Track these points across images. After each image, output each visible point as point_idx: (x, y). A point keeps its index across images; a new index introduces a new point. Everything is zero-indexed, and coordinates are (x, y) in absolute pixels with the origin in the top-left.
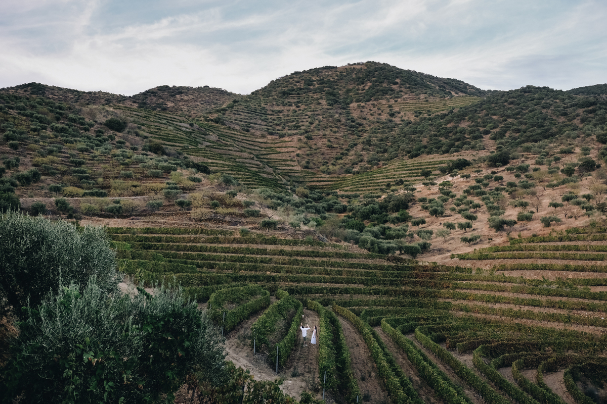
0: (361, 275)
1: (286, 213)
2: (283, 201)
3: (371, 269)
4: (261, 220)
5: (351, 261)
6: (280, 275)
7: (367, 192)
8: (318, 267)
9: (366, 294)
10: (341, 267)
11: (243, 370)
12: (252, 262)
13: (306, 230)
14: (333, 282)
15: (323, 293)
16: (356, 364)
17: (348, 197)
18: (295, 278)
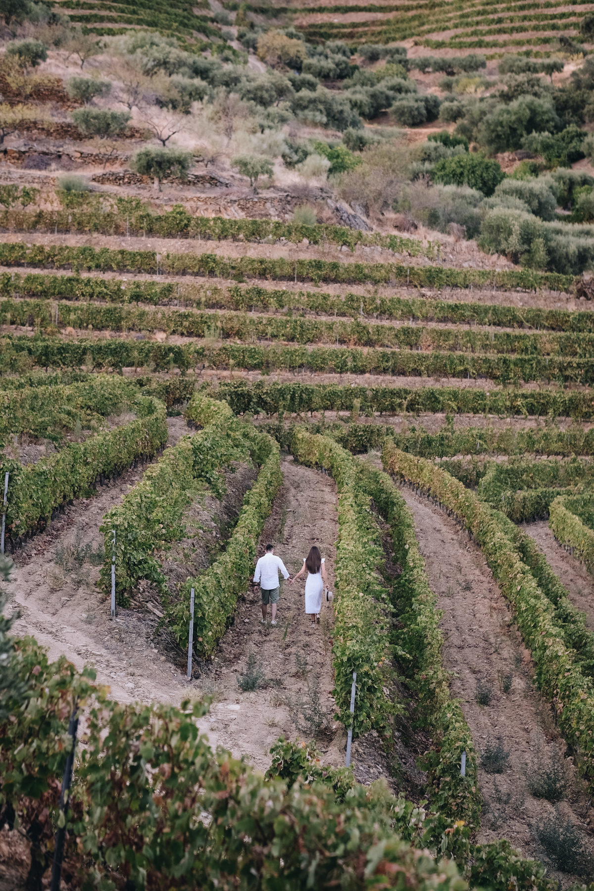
0: (485, 347)
1: (222, 124)
2: (212, 82)
3: (521, 325)
4: (134, 150)
5: (449, 297)
6: (200, 343)
7: (514, 50)
8: (335, 319)
9: (498, 411)
10: (415, 318)
11: (71, 668)
12: (102, 297)
13: (295, 188)
14: (385, 371)
15: (350, 408)
16: (461, 648)
17: (446, 68)
18: (253, 353)
